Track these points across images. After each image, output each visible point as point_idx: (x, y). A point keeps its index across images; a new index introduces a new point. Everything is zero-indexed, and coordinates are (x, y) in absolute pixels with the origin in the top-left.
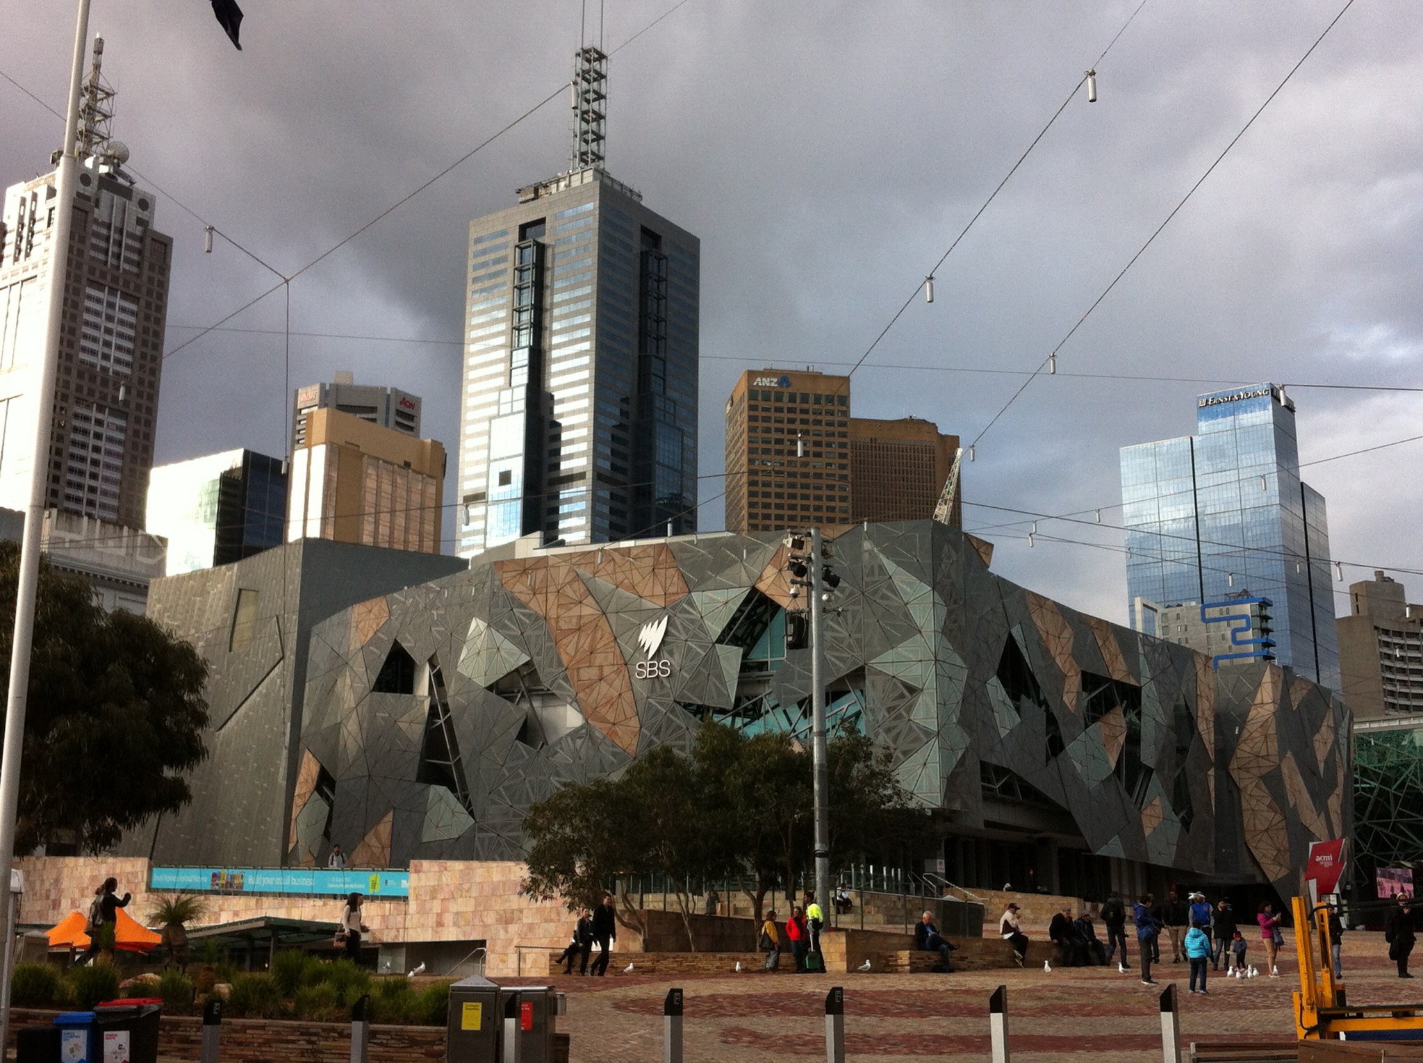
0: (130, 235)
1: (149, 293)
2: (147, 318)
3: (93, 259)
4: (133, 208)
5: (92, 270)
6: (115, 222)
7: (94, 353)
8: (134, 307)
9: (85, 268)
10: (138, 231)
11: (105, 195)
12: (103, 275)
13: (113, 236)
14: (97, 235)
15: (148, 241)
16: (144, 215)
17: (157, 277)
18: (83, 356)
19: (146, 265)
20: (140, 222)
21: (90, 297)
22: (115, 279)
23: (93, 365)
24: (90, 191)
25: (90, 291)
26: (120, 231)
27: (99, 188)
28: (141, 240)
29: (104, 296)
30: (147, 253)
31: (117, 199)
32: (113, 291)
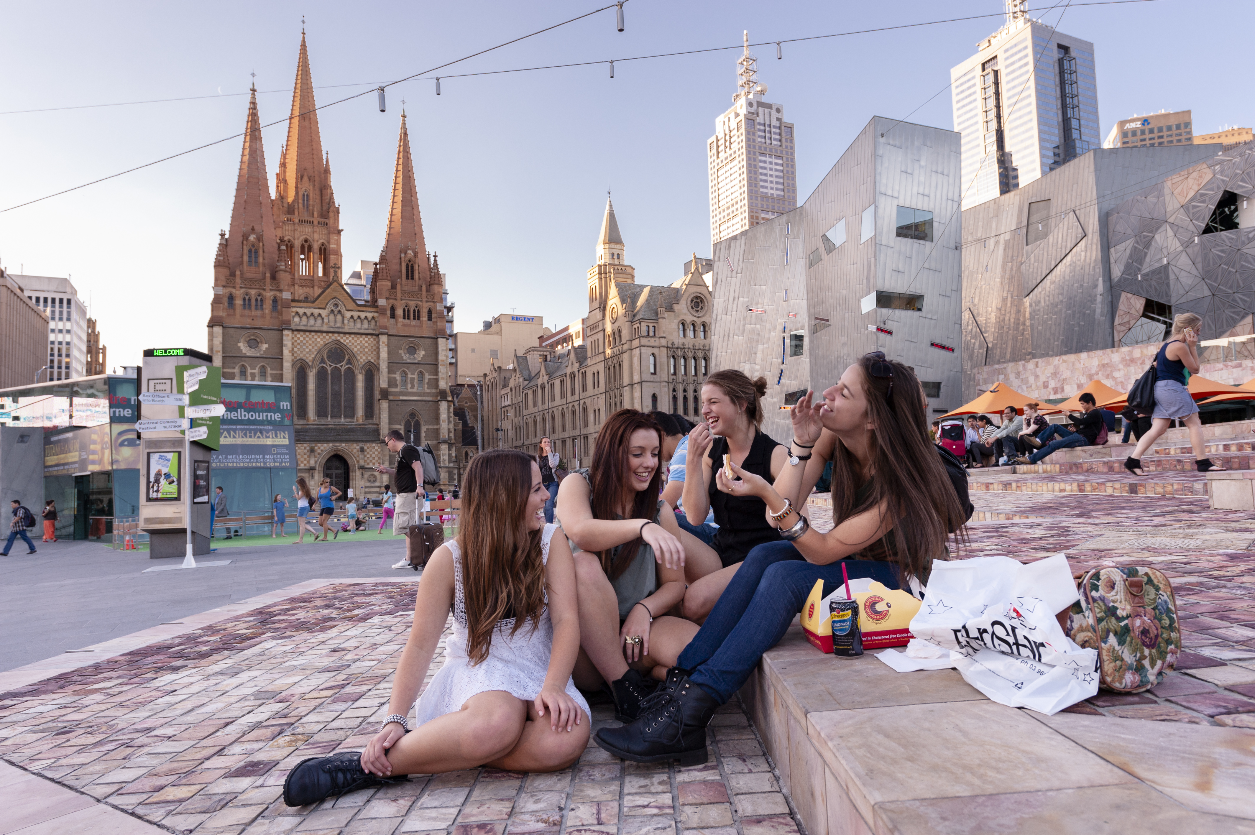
0: (774, 127)
1: (787, 154)
2: (787, 166)
3: (760, 142)
4: (773, 112)
5: (760, 148)
6: (767, 122)
7: (766, 187)
8: (780, 162)
9: (757, 148)
10: (777, 124)
11: (761, 110)
12: (765, 149)
13: (767, 129)
14: (760, 130)
15: (783, 128)
16: (779, 116)
17: (789, 144)
18: (762, 190)
19: (783, 140)
20: (778, 119)
21: (761, 161)
22: (771, 150)
23: (767, 193)
24: (752, 110)
25: (761, 158)
26: (770, 126)
27: (758, 107)
28: (780, 128)
29: (767, 159)
30: (783, 134)
31: (767, 110)
32: (771, 156)
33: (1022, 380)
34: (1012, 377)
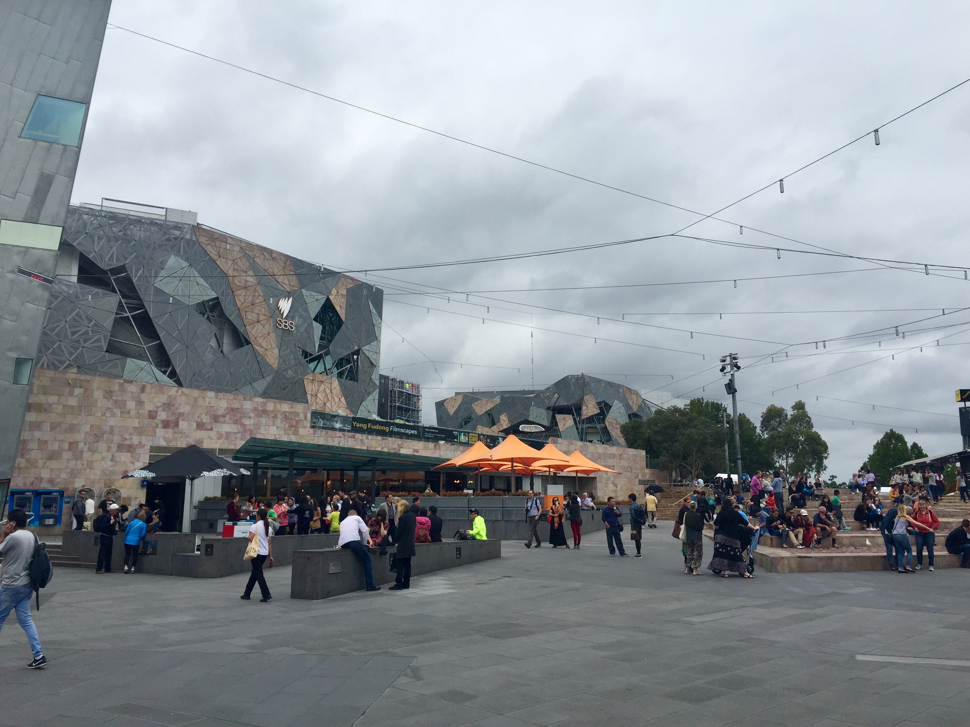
33: (116, 402)
34: (98, 394)
